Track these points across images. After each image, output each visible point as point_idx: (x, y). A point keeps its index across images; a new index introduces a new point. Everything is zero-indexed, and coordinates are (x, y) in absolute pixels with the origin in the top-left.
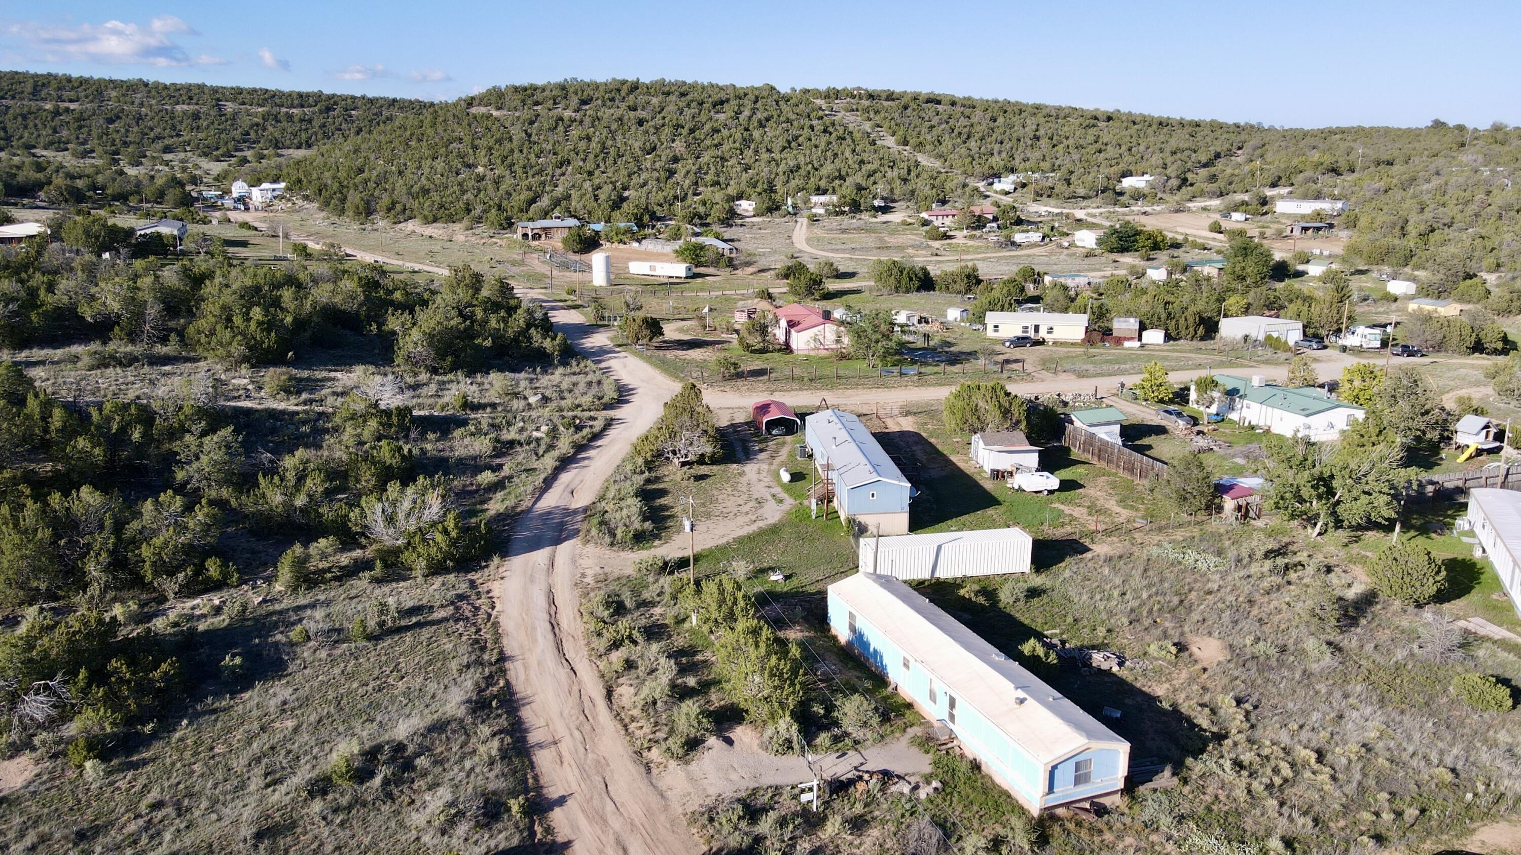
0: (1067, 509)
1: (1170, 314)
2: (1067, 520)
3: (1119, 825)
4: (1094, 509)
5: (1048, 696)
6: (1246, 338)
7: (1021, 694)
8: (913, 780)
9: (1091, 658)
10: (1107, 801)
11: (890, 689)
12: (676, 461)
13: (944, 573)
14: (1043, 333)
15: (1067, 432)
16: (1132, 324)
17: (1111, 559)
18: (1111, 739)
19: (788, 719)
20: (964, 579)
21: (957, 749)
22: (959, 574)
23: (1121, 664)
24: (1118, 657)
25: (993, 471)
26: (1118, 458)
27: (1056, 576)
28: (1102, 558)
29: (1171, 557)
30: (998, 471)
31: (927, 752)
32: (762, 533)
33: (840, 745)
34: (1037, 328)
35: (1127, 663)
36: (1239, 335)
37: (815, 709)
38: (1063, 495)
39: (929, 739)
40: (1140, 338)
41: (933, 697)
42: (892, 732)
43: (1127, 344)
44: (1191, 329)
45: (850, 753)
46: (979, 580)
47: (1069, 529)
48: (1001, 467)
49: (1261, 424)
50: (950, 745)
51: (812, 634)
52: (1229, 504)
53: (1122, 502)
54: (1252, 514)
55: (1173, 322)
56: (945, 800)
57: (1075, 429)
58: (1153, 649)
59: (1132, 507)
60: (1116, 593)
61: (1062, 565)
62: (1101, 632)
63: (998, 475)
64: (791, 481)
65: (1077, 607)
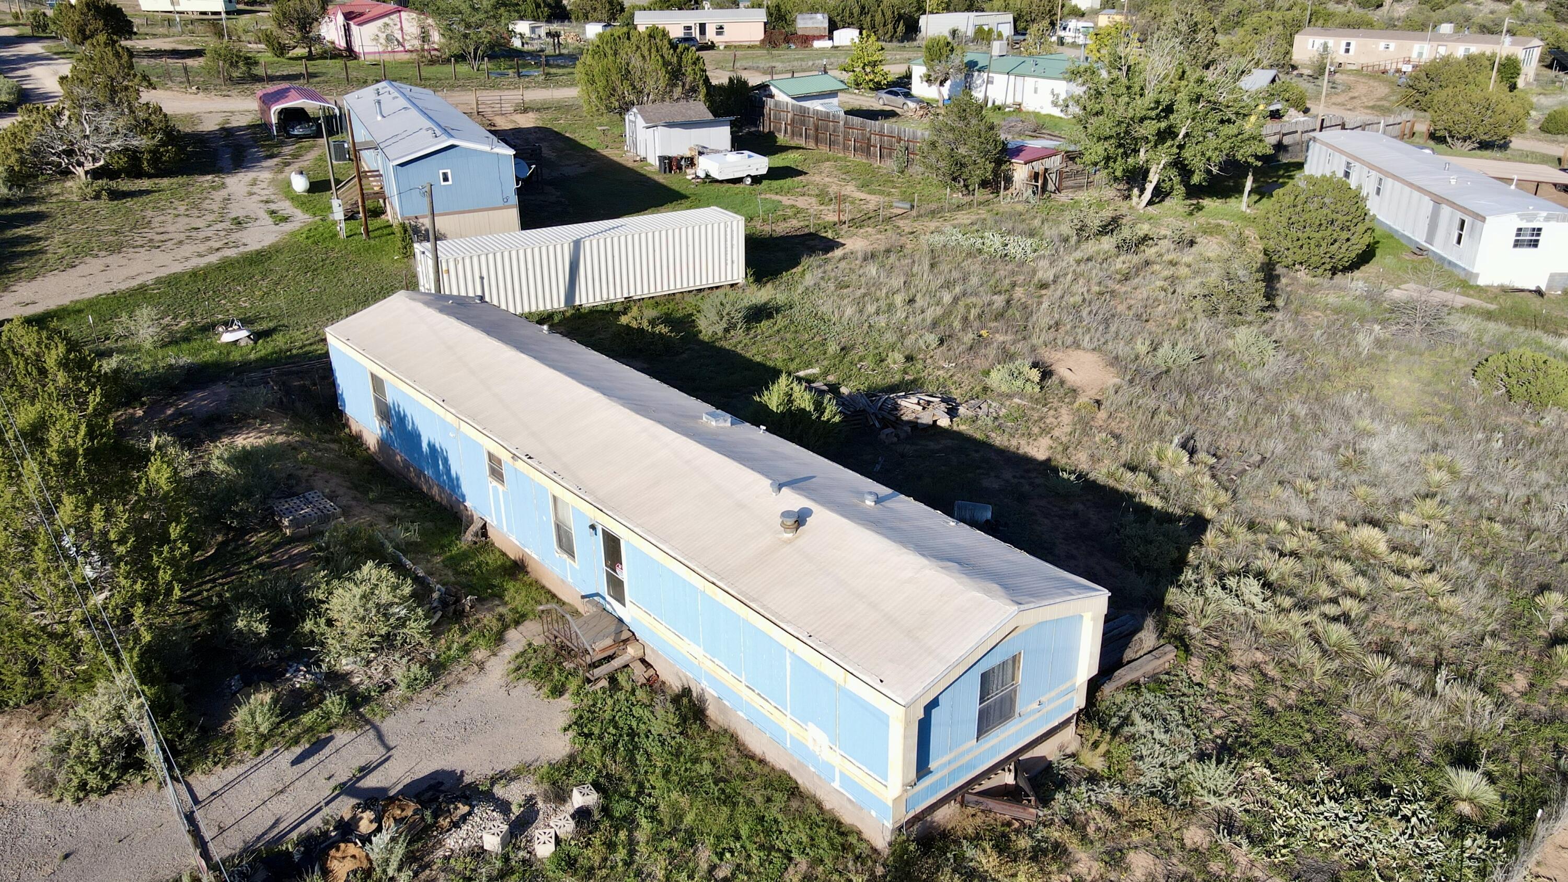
0: (786, 200)
1: (863, 8)
2: (790, 212)
3: (1099, 817)
4: (823, 196)
5: (861, 494)
6: (954, 33)
7: (793, 501)
8: (515, 793)
9: (896, 407)
10: (1048, 750)
11: (469, 536)
12: (80, 171)
13: (588, 297)
14: (711, 35)
15: (766, 110)
16: (820, 21)
17: (873, 256)
18: (1065, 589)
19: (125, 679)
20: (629, 302)
21: (638, 669)
22: (617, 295)
23: (952, 412)
24: (943, 400)
25: (662, 159)
26: (846, 139)
27: (790, 287)
28: (860, 255)
29: (966, 244)
30: (670, 158)
31: (558, 691)
32: (225, 266)
33: (307, 719)
34: (702, 27)
35: (962, 410)
36: (946, 33)
37: (241, 624)
38: (776, 184)
39: (564, 651)
40: (831, 38)
41: (565, 543)
42: (466, 649)
43: (817, 44)
44: (890, 26)
45: (341, 736)
46: (655, 301)
47: (795, 223)
48: (674, 153)
49: (1010, 101)
50: (616, 663)
51: (295, 438)
52: (1020, 172)
53: (864, 186)
54: (1051, 187)
55: (869, 19)
56: (611, 846)
57: (777, 104)
58: (997, 378)
59: (881, 193)
60: (899, 299)
61: (799, 269)
62: (896, 360)
63: (670, 164)
64: (309, 191)
65: (838, 328)
